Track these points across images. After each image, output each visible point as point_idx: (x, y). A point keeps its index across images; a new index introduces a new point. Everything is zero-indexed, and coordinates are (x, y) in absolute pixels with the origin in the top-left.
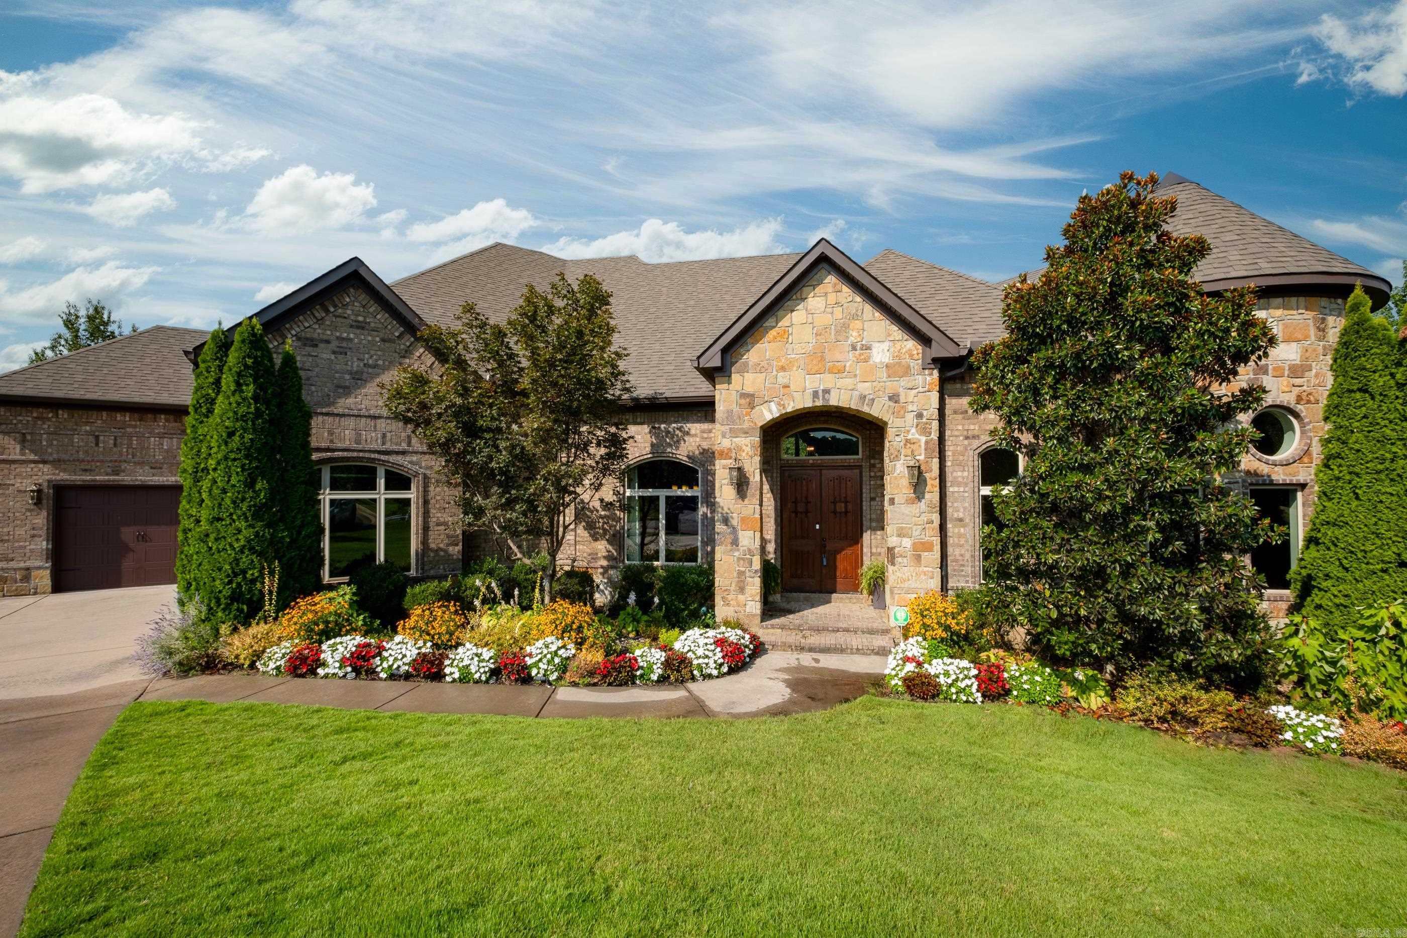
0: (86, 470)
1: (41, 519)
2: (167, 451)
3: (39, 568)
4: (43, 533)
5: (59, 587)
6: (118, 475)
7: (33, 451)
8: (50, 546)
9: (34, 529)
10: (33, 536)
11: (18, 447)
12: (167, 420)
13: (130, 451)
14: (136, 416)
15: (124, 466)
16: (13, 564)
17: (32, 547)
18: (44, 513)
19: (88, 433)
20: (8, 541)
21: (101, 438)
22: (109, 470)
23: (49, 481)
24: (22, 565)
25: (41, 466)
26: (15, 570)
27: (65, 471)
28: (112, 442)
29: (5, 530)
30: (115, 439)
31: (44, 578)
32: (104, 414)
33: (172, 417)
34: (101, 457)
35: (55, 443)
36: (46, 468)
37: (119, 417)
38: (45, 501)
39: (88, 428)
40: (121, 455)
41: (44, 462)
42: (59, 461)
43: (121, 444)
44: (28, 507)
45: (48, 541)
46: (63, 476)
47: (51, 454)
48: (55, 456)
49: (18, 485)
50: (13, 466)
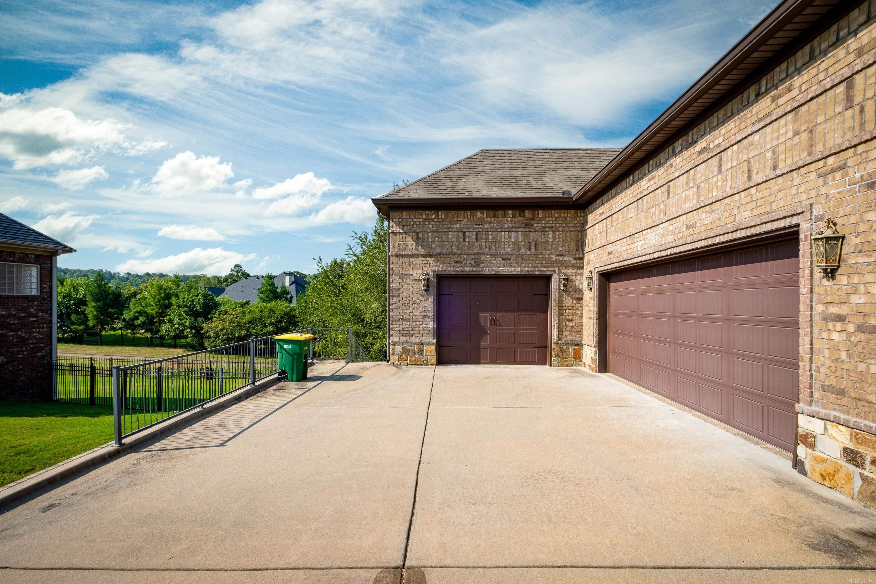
0: (457, 262)
1: (429, 303)
2: (514, 244)
3: (429, 344)
4: (430, 314)
5: (441, 361)
6: (479, 266)
7: (423, 247)
8: (435, 326)
9: (425, 311)
10: (424, 317)
11: (414, 244)
12: (514, 216)
13: (487, 244)
14: (491, 212)
15: (483, 257)
16: (412, 339)
17: (424, 326)
18: (431, 299)
19: (459, 230)
20: (409, 320)
21: (467, 234)
22: (473, 262)
23: (434, 272)
24: (418, 340)
25: (428, 259)
26: (414, 344)
27: (443, 263)
28: (474, 237)
29: (408, 311)
30: (477, 235)
31: (431, 352)
32: (469, 212)
33: (517, 213)
34: (467, 251)
35: (437, 239)
36: (431, 261)
37: (479, 215)
38: (431, 289)
39: (458, 226)
40: (481, 249)
41: (430, 256)
42: (440, 254)
43: (481, 239)
44: (422, 293)
45: (434, 321)
46: (442, 268)
47: (434, 249)
48: (437, 250)
49: (414, 275)
50: (412, 260)
